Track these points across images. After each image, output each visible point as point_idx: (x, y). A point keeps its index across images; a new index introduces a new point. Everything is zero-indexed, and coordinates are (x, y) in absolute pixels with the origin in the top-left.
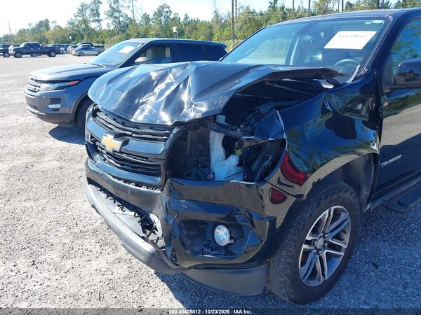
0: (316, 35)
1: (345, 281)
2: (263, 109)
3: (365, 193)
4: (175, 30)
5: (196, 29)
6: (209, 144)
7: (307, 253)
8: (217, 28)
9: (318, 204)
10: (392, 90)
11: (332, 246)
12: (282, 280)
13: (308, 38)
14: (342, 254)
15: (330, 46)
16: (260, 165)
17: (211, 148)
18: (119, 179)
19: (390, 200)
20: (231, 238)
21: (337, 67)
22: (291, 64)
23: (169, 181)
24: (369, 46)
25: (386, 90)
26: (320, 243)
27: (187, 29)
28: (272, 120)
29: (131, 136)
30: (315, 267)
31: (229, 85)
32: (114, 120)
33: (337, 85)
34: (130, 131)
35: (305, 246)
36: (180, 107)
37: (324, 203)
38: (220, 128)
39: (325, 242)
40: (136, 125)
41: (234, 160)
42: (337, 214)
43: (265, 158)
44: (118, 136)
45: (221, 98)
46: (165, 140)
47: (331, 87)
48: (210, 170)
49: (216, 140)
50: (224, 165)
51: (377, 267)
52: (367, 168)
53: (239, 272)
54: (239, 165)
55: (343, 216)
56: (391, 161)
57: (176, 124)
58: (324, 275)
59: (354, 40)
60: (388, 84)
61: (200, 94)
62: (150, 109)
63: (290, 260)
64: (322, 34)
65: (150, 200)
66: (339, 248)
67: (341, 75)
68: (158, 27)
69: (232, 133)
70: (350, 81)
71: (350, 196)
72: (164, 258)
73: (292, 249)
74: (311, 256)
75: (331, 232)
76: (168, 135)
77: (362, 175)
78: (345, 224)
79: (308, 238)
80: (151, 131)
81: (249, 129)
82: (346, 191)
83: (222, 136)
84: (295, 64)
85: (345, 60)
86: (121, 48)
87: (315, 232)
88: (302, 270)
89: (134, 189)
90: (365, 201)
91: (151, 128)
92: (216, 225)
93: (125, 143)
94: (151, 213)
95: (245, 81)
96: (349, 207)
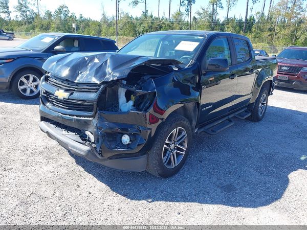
0: (171, 41)
1: (185, 168)
2: (146, 78)
3: (194, 123)
4: (74, 26)
5: (89, 26)
6: (118, 95)
7: (166, 150)
8: (104, 26)
9: (171, 125)
10: (207, 72)
11: (178, 149)
12: (154, 162)
13: (167, 43)
14: (184, 153)
15: (177, 48)
16: (144, 105)
17: (119, 97)
18: (66, 115)
19: (208, 129)
20: (130, 141)
21: (181, 60)
22: (158, 56)
23: (98, 112)
24: (196, 49)
25: (204, 72)
26: (172, 146)
27: (81, 25)
28: (150, 83)
29: (74, 90)
30: (170, 159)
31: (129, 64)
32: (62, 82)
33: (180, 69)
34: (73, 88)
35: (165, 146)
36: (105, 74)
37: (174, 124)
38: (124, 86)
39: (175, 146)
40: (78, 84)
41: (131, 103)
42: (180, 132)
43: (146, 103)
44: (66, 90)
45: (126, 70)
46: (96, 92)
47: (177, 69)
48: (118, 108)
49: (122, 92)
50: (126, 105)
51: (201, 162)
52: (194, 110)
53: (135, 159)
54: (134, 106)
55: (184, 133)
56: (207, 108)
57: (103, 83)
58: (175, 164)
59: (189, 46)
60: (204, 69)
61: (115, 68)
62: (86, 76)
63: (158, 152)
64: (174, 41)
65: (87, 123)
66: (182, 150)
67: (182, 63)
68: (58, 22)
69: (130, 89)
70: (186, 67)
71: (186, 123)
72: (95, 153)
73: (159, 146)
74: (168, 152)
75: (178, 141)
76: (98, 89)
77: (192, 114)
78: (185, 137)
79: (167, 142)
80: (88, 87)
81: (139, 87)
82: (184, 120)
83: (125, 90)
84: (160, 56)
85: (185, 56)
86: (43, 39)
87: (170, 139)
88: (164, 159)
89: (77, 119)
90: (194, 127)
91: (87, 86)
92: (123, 134)
93: (72, 94)
94: (87, 131)
95: (137, 63)
96: (186, 129)
